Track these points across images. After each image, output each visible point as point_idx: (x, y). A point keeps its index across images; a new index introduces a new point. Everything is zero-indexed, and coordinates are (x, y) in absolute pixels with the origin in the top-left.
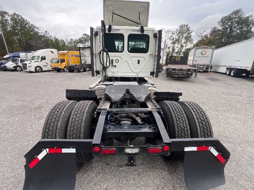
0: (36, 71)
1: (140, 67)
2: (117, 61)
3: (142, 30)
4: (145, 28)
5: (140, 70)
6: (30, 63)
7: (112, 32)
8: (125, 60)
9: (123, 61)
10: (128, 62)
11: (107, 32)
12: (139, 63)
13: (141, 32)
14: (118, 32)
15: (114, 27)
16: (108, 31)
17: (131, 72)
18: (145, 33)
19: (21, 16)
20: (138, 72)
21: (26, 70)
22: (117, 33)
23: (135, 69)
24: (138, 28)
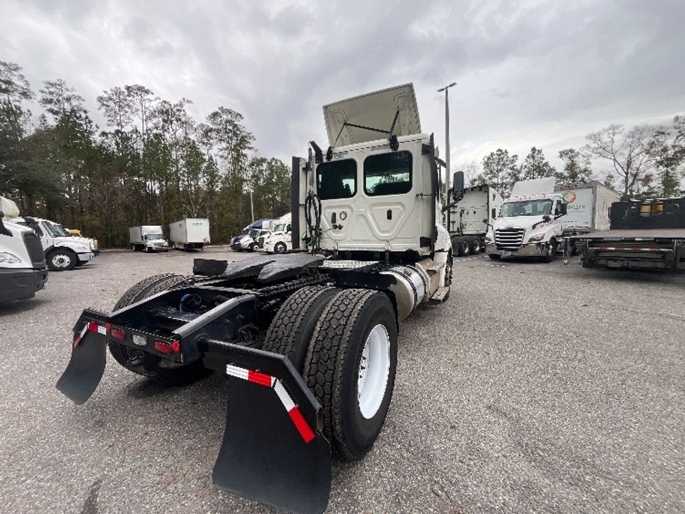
0: (276, 251)
1: (393, 227)
2: (343, 216)
3: (394, 143)
4: (399, 139)
5: (393, 235)
6: (268, 237)
7: (333, 160)
8: (361, 213)
9: (355, 214)
10: (365, 218)
11: (325, 160)
12: (389, 217)
13: (391, 147)
14: (346, 157)
15: (337, 150)
16: (327, 158)
17: (375, 239)
18: (400, 149)
19: (280, 161)
20: (389, 239)
21: (261, 249)
22: (341, 159)
23: (383, 232)
24: (385, 141)
